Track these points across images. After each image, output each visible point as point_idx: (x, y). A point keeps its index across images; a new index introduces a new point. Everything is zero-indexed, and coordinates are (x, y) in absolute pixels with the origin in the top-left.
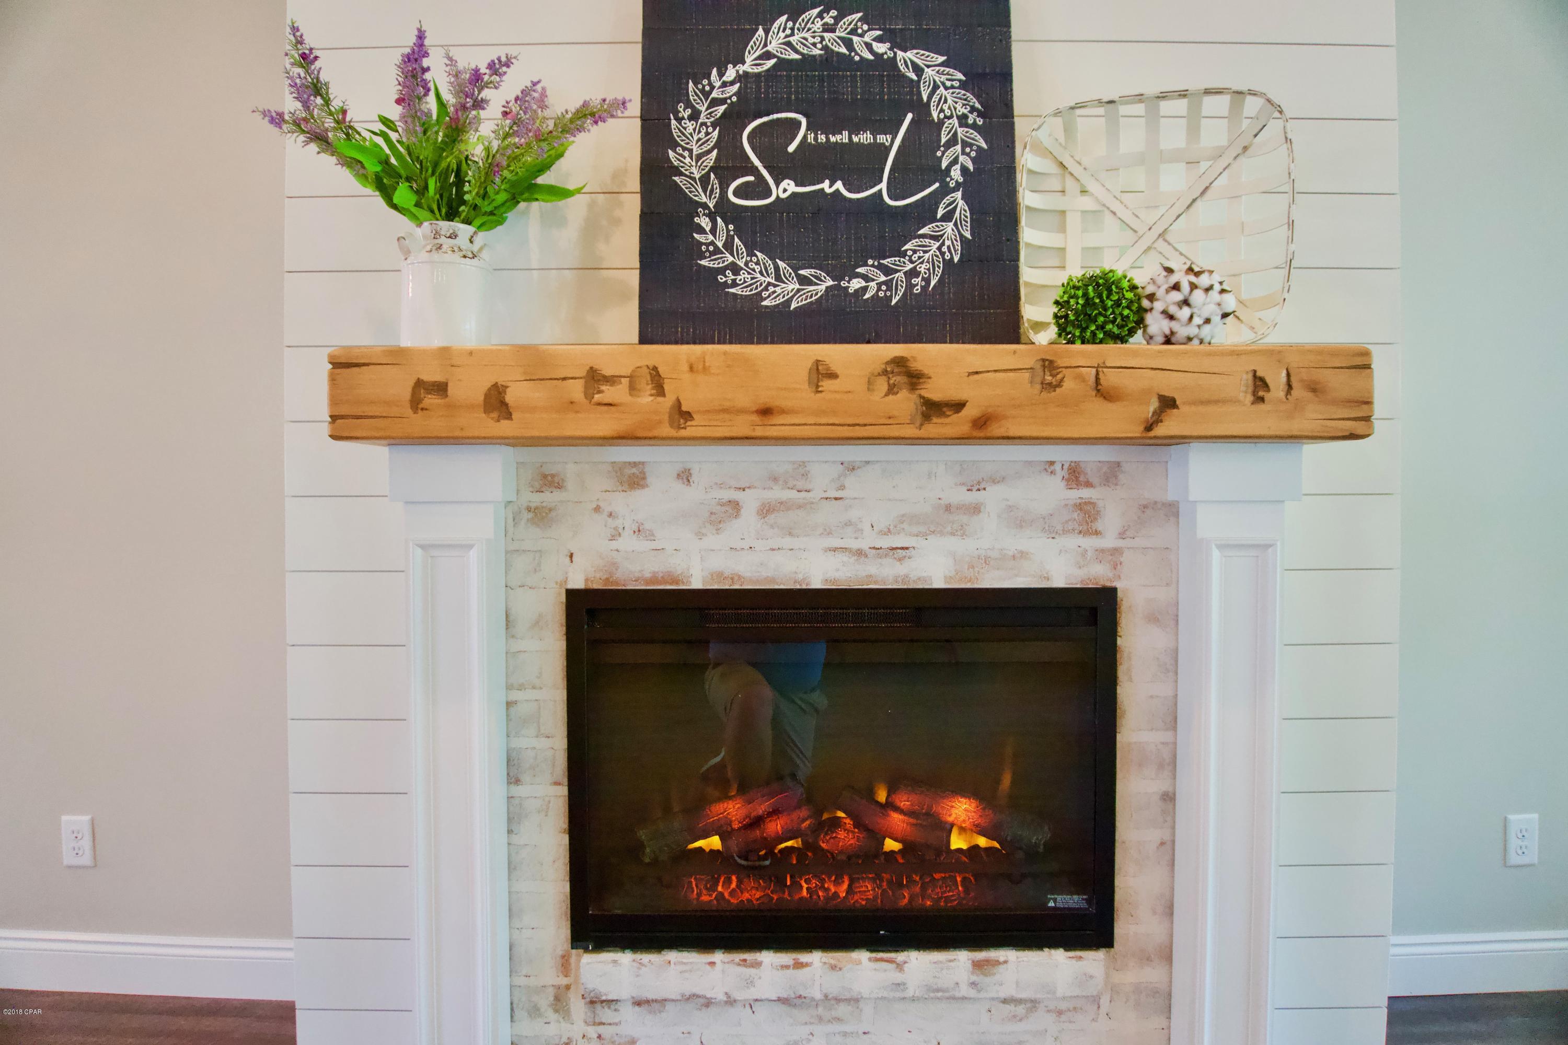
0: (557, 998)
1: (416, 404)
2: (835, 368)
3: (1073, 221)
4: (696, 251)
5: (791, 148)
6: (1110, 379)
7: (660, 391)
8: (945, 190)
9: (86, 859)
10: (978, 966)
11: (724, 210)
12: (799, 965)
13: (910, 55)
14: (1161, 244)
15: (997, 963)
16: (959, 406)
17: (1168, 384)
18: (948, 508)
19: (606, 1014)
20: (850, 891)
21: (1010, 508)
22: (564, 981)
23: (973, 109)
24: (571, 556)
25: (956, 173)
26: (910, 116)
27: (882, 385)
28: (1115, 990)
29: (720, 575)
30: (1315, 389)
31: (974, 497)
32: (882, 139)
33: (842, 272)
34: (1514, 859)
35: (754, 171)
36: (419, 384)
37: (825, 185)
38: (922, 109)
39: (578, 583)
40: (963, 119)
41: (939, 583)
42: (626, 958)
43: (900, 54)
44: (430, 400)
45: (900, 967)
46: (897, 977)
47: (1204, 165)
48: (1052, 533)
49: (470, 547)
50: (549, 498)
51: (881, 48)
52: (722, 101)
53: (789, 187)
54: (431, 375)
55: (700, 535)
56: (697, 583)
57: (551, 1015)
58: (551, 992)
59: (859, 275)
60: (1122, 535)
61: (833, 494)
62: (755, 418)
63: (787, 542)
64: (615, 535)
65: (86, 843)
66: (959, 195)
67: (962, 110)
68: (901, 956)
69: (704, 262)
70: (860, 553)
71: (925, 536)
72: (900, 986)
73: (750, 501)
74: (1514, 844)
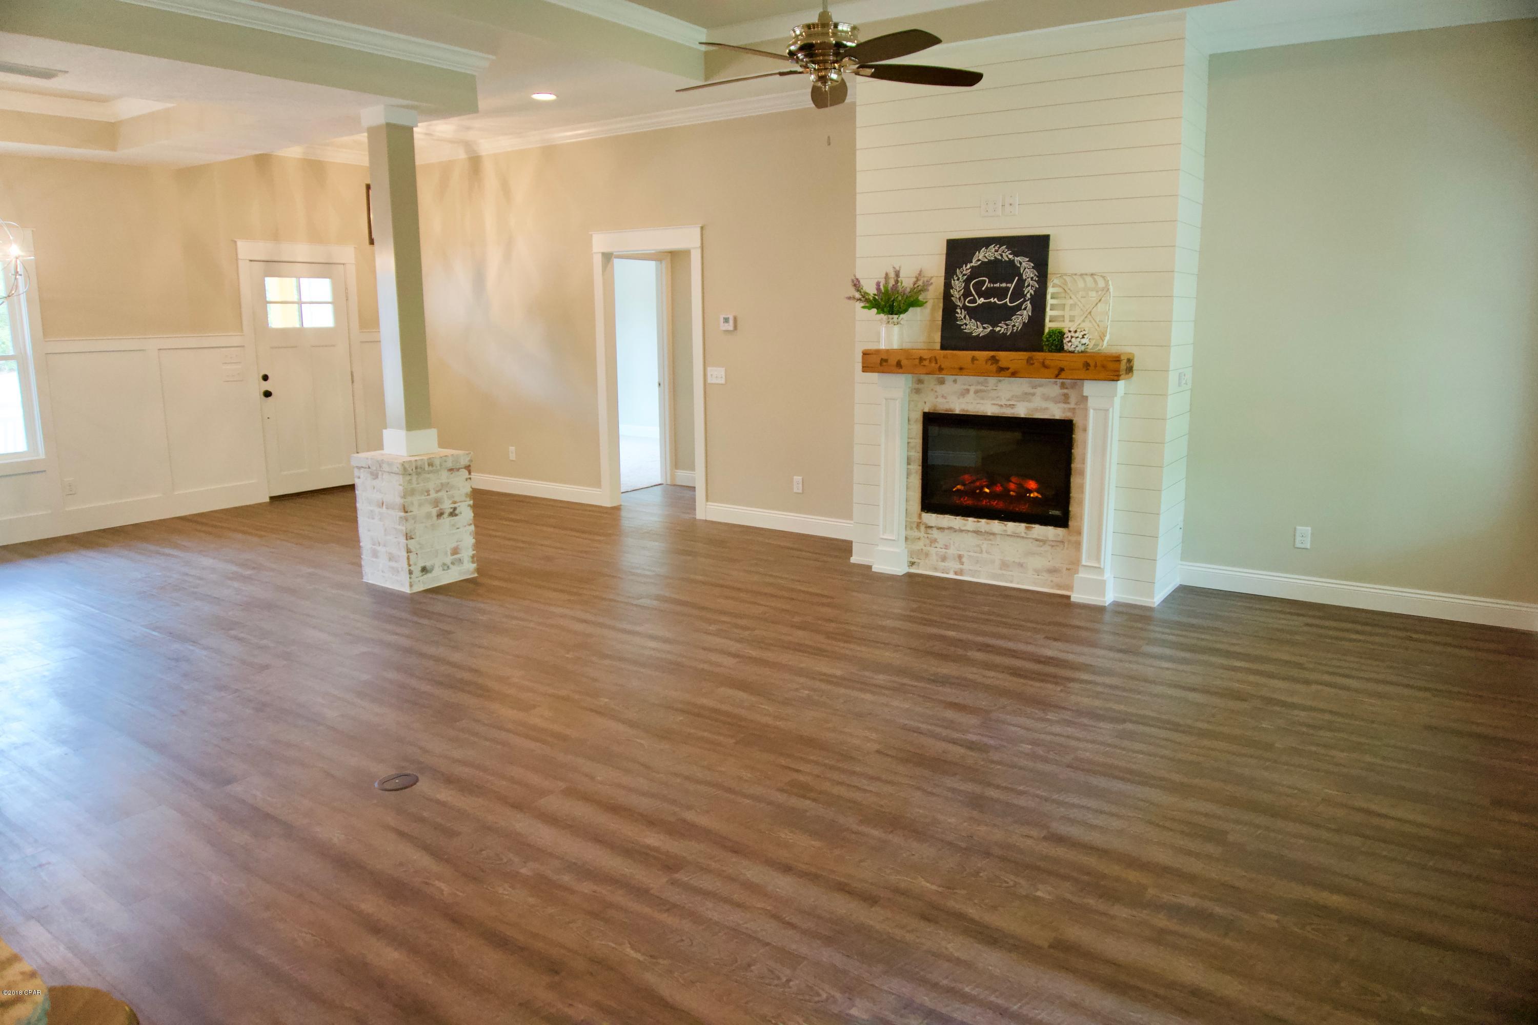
0: (918, 525)
1: (881, 364)
2: (978, 358)
4: (956, 319)
5: (983, 289)
6: (1047, 362)
7: (937, 363)
8: (1025, 301)
9: (800, 491)
10: (1027, 528)
11: (965, 307)
12: (978, 522)
13: (1019, 258)
15: (1032, 528)
16: (1008, 369)
17: (1062, 364)
18: (1026, 394)
19: (929, 531)
20: (996, 504)
21: (1044, 394)
22: (919, 521)
23: (1035, 275)
24: (925, 402)
25: (1028, 296)
26: (1017, 278)
27: (990, 362)
28: (1069, 541)
29: (963, 410)
30: (1104, 367)
31: (1032, 391)
32: (1009, 285)
33: (995, 325)
34: (1298, 545)
35: (973, 296)
36: (882, 359)
37: (992, 300)
38: (1020, 275)
39: (926, 410)
40: (1032, 278)
41: (1023, 416)
42: (934, 515)
43: (1016, 258)
44: (885, 364)
45: (1006, 525)
46: (1005, 528)
48: (1056, 402)
49: (897, 400)
50: (920, 386)
51: (1011, 256)
52: (965, 275)
53: (982, 300)
54: (885, 357)
55: (959, 398)
56: (957, 412)
57: (916, 530)
58: (916, 524)
59: (999, 326)
60: (1076, 404)
61: (995, 388)
62: (958, 370)
63: (982, 401)
64: (937, 397)
65: (801, 486)
66: (1029, 302)
67: (1032, 275)
68: (1006, 523)
69: (958, 323)
70: (1001, 406)
71: (1019, 401)
72: (1005, 531)
73: (972, 389)
74: (1298, 539)
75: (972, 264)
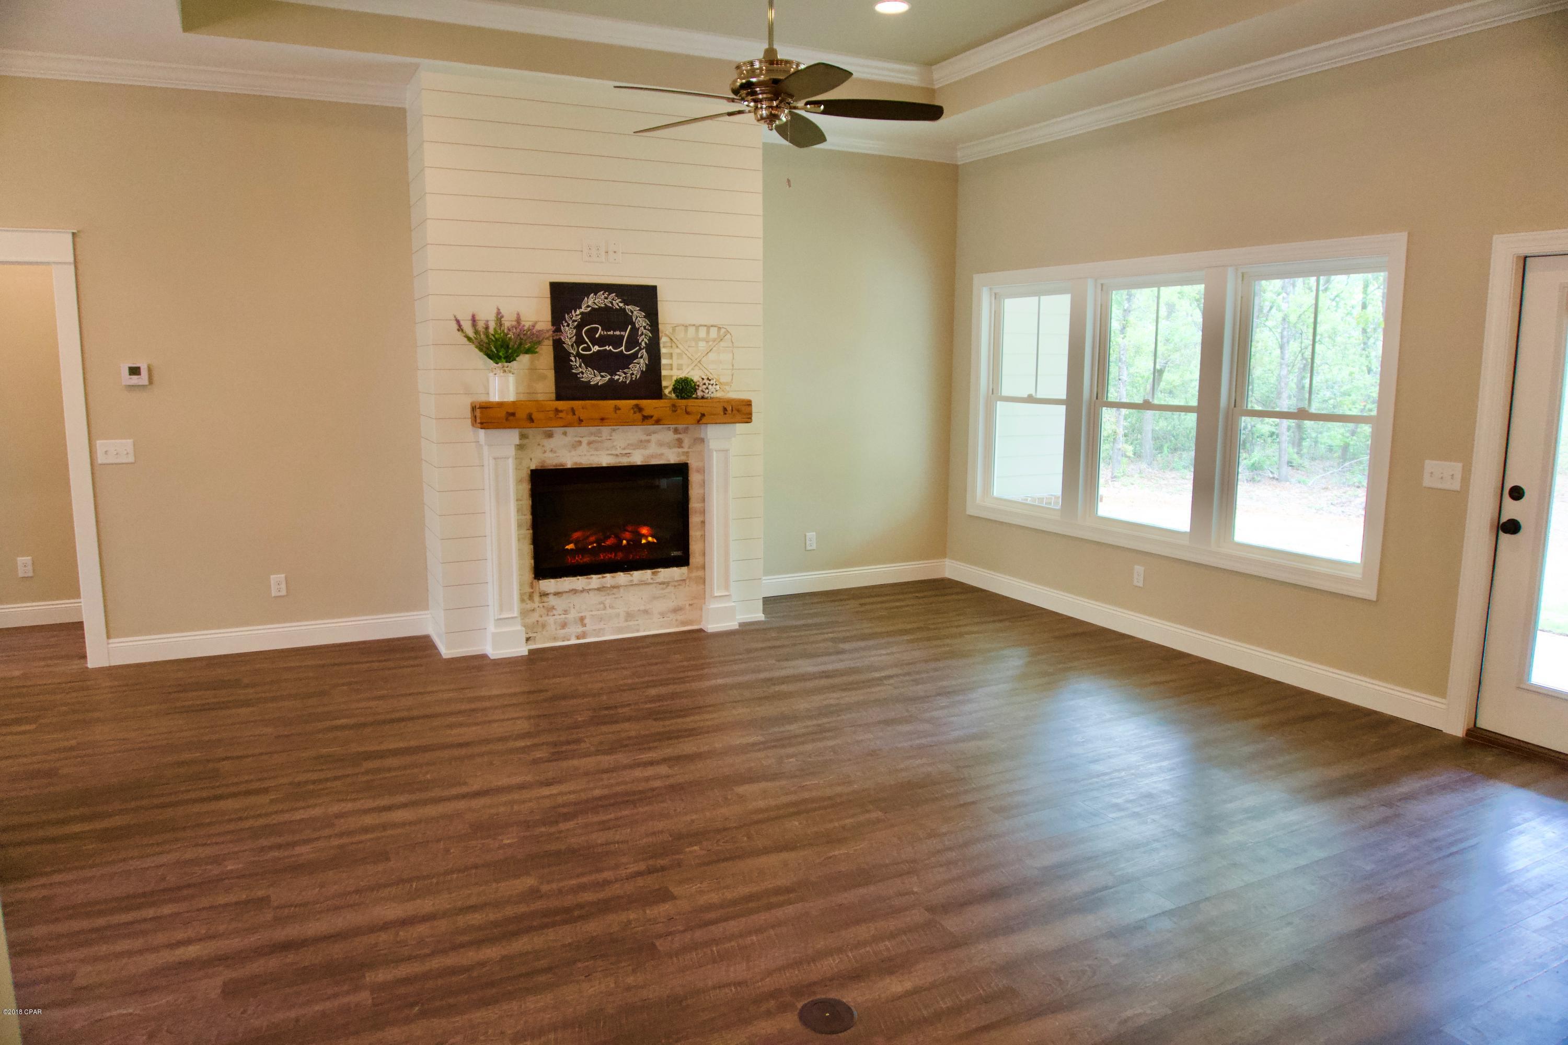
0: (530, 596)
1: (507, 419)
2: (620, 407)
3: (675, 357)
4: (571, 367)
5: (597, 336)
6: (689, 409)
7: (574, 414)
8: (641, 349)
9: (284, 593)
10: (653, 573)
11: (578, 355)
12: (603, 577)
13: (629, 307)
14: (699, 365)
15: (659, 572)
16: (652, 417)
17: (702, 410)
18: (641, 441)
19: (545, 599)
20: (615, 556)
21: (659, 441)
22: (532, 590)
23: (647, 324)
24: (531, 459)
25: (643, 344)
26: (630, 326)
27: (632, 411)
28: (690, 578)
29: (576, 463)
30: (738, 411)
31: (648, 438)
32: (623, 333)
33: (613, 373)
34: (809, 548)
35: (587, 343)
36: (507, 413)
37: (607, 347)
38: (633, 324)
39: (533, 467)
40: (645, 328)
41: (639, 463)
42: (552, 581)
43: (627, 307)
44: (511, 418)
45: (631, 575)
46: (631, 578)
47: (710, 343)
48: (670, 447)
49: (508, 458)
50: (525, 441)
51: (621, 305)
52: (576, 321)
53: (596, 348)
54: (511, 411)
55: (570, 452)
56: (569, 466)
57: (529, 602)
58: (528, 594)
59: (617, 375)
60: (689, 448)
61: (608, 438)
62: (599, 421)
63: (598, 453)
64: (545, 452)
65: (283, 586)
66: (644, 350)
67: (644, 324)
68: (631, 573)
69: (573, 371)
70: (617, 455)
71: (634, 449)
72: (632, 581)
73: (585, 441)
74: (808, 543)
75: (582, 310)
